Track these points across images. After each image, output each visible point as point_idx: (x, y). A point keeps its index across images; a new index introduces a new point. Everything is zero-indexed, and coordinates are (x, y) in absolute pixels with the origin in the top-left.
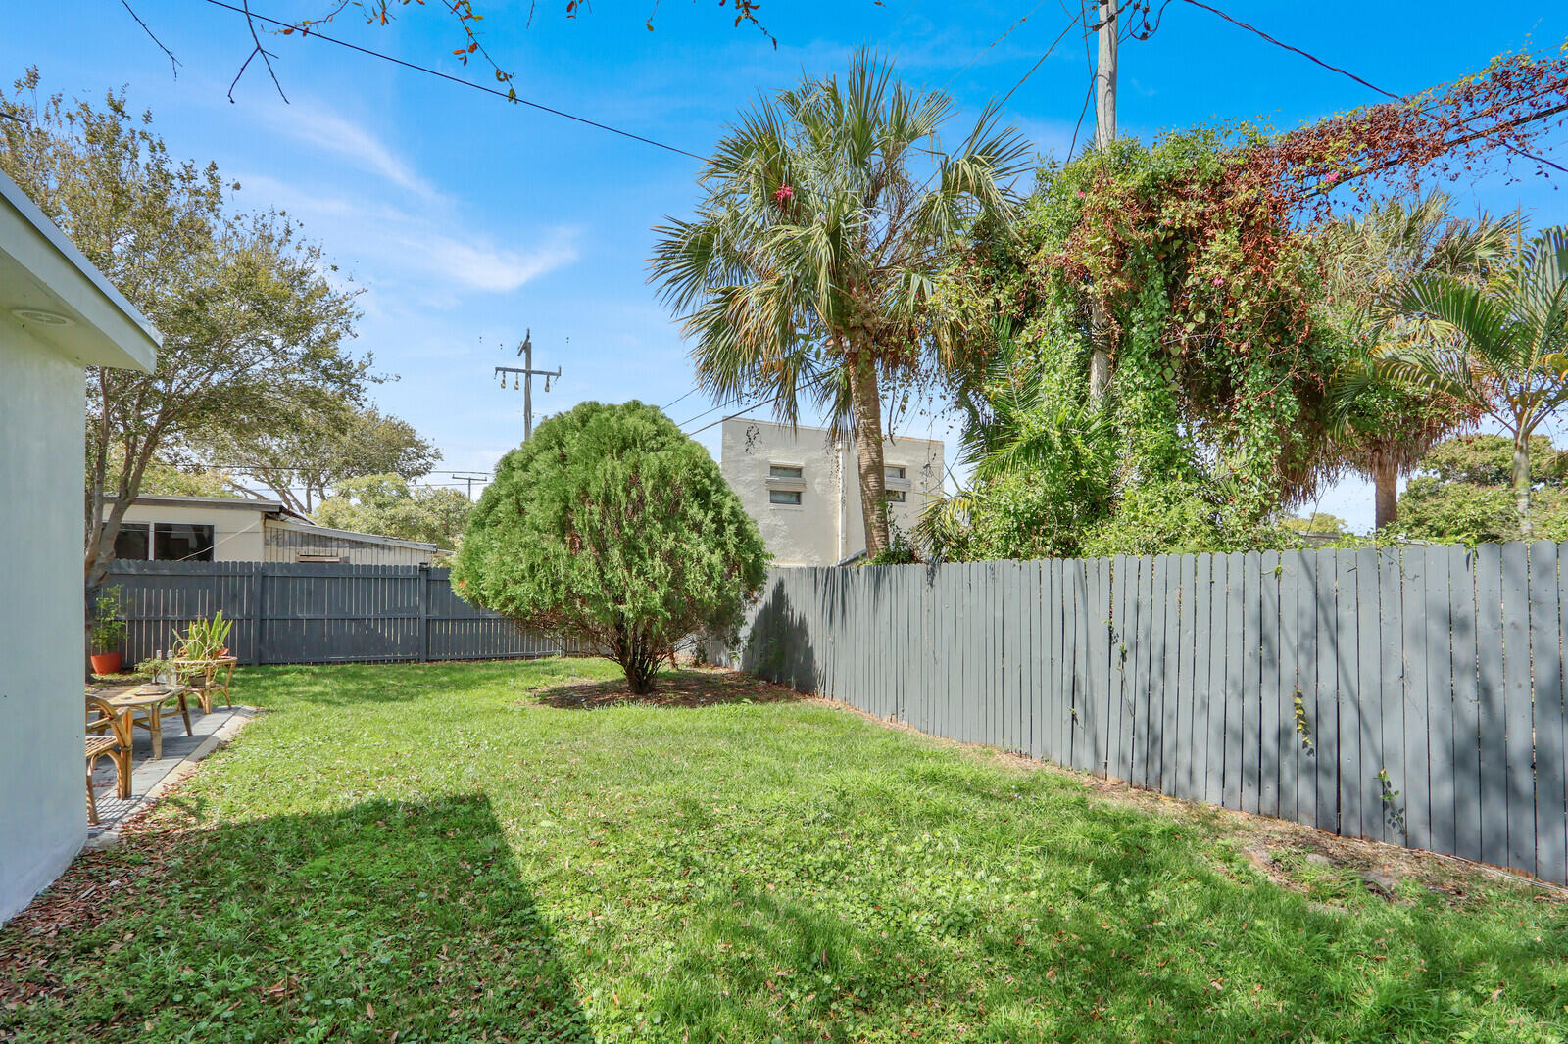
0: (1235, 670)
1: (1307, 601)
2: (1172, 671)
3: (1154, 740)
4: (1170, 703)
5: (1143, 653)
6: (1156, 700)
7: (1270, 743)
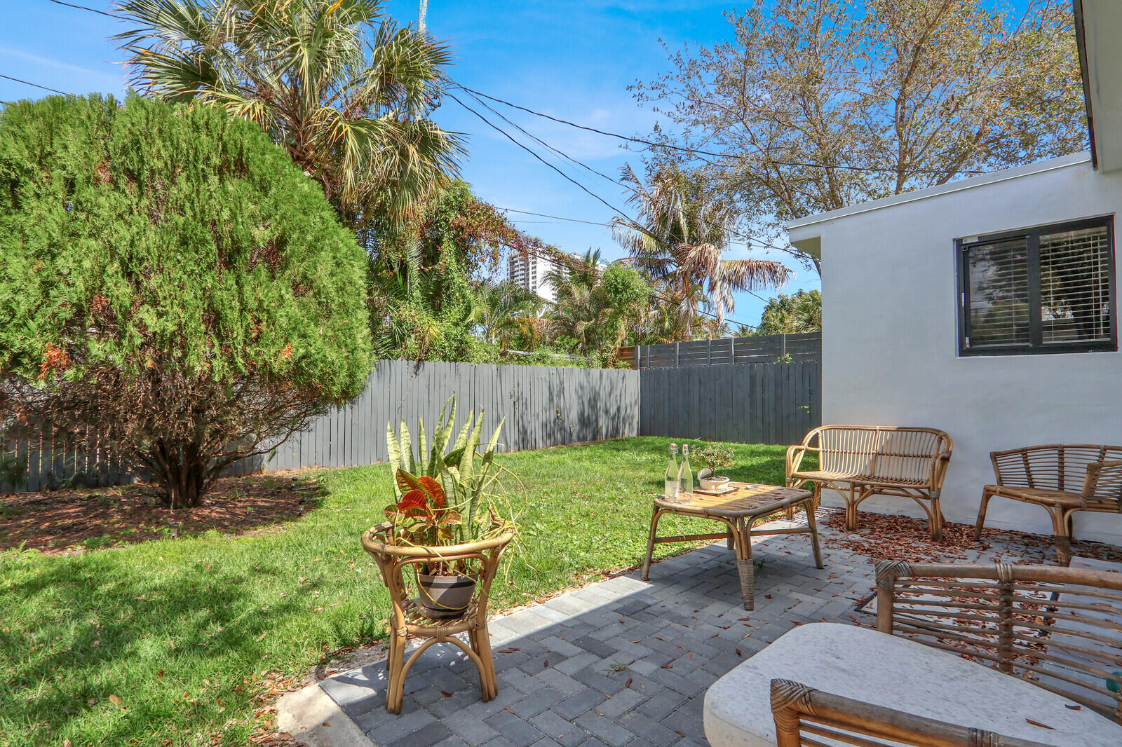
0: (544, 405)
1: (558, 383)
2: (529, 407)
3: (525, 432)
4: (529, 418)
5: (521, 401)
6: (525, 418)
7: (552, 424)
